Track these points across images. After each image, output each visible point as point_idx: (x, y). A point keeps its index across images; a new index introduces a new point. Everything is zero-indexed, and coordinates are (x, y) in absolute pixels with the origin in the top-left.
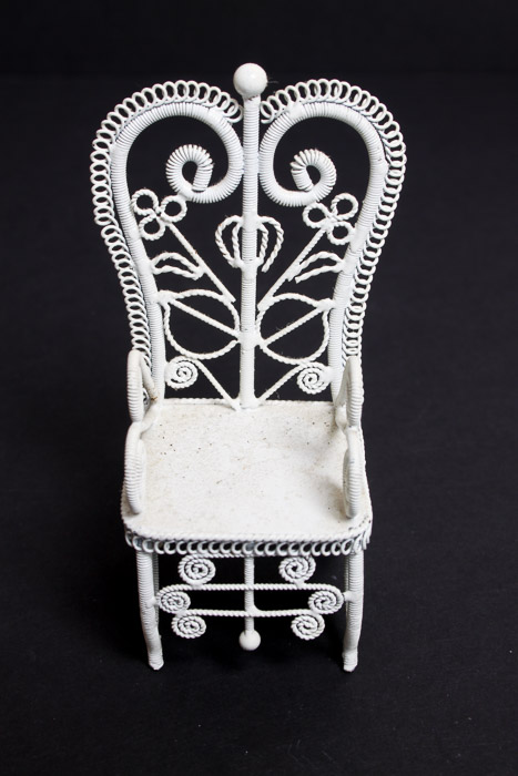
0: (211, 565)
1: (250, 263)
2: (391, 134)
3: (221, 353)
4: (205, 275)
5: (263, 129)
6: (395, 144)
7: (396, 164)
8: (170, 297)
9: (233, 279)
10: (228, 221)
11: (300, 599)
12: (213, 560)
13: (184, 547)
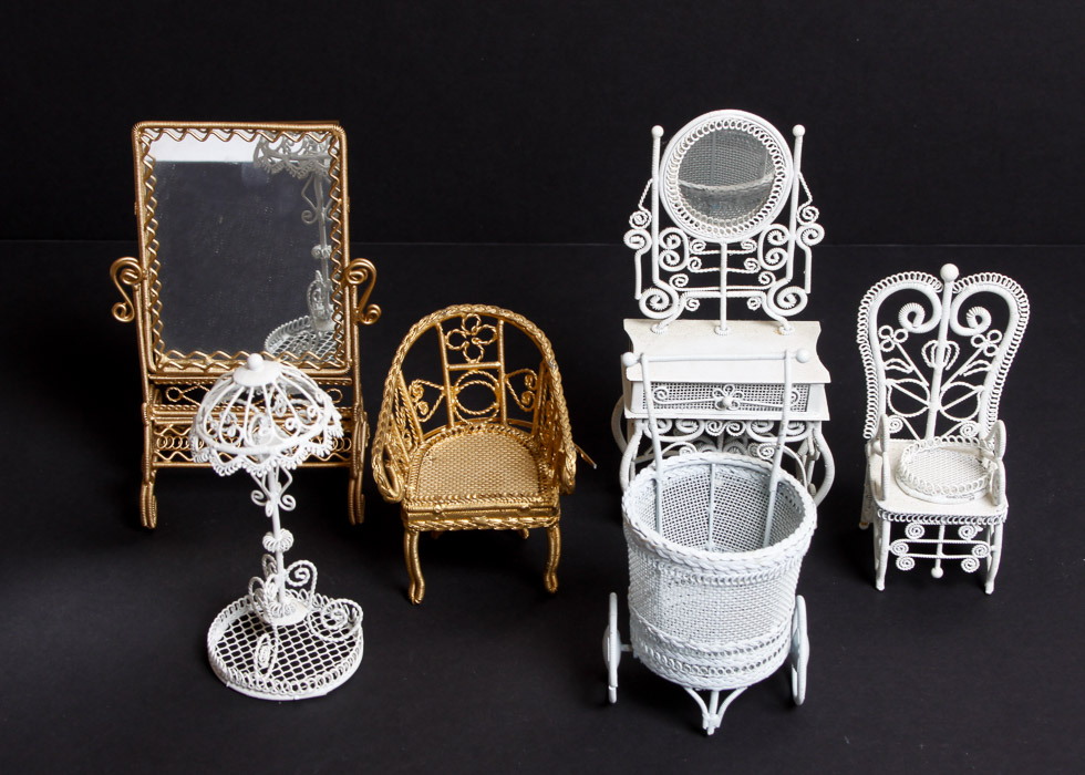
0: (923, 528)
1: (939, 364)
2: (1022, 300)
3: (918, 414)
4: (914, 371)
5: (954, 296)
6: (1023, 305)
7: (1023, 315)
8: (892, 382)
9: (929, 373)
10: (930, 343)
11: (967, 549)
12: (924, 526)
13: (910, 518)
